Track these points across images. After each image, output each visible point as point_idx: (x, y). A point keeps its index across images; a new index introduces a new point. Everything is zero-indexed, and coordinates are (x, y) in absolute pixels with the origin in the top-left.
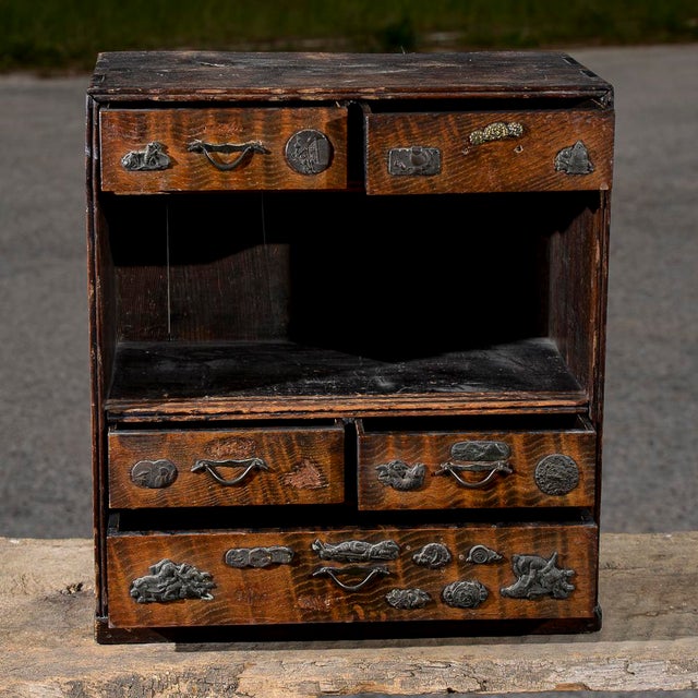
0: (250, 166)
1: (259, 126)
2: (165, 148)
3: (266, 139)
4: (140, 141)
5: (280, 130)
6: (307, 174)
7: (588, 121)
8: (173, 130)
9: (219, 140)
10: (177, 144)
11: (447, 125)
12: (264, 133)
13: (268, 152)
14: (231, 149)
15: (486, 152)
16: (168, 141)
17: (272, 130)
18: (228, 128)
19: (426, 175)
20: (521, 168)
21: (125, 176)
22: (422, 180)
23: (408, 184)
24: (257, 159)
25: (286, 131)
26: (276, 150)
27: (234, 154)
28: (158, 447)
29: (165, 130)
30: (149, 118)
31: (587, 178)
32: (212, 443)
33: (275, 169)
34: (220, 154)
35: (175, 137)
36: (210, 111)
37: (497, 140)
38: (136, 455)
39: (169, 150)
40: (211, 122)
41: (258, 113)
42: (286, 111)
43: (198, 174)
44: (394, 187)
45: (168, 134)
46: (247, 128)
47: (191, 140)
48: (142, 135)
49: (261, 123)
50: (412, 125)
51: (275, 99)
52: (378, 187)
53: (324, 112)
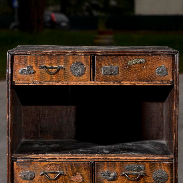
0: (59, 73)
1: (62, 60)
2: (32, 67)
3: (64, 65)
4: (25, 65)
5: (69, 62)
6: (77, 76)
7: (166, 58)
8: (35, 61)
9: (49, 65)
10: (36, 66)
11: (121, 59)
12: (64, 63)
13: (65, 69)
14: (53, 68)
15: (133, 68)
16: (33, 65)
17: (66, 62)
18: (53, 61)
20: (144, 73)
21: (19, 76)
22: (113, 76)
23: (108, 77)
24: (61, 71)
25: (71, 63)
26: (68, 68)
27: (54, 70)
28: (29, 167)
29: (32, 62)
30: (27, 58)
31: (166, 76)
32: (47, 166)
33: (67, 74)
34: (49, 69)
35: (36, 64)
36: (47, 56)
37: (136, 64)
38: (22, 169)
39: (34, 68)
40: (47, 59)
41: (63, 57)
42: (71, 56)
43: (42, 76)
44: (104, 79)
45: (34, 63)
46: (59, 61)
47: (41, 65)
48: (25, 63)
49: (63, 59)
50: (110, 59)
51: (68, 54)
52: (99, 78)
53: (83, 56)
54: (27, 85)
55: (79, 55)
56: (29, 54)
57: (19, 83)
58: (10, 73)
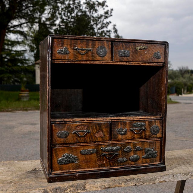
0: (88, 54)
1: (90, 44)
2: (68, 49)
3: (92, 48)
4: (62, 47)
5: (95, 46)
6: (101, 57)
8: (70, 44)
9: (81, 47)
11: (131, 45)
12: (92, 46)
13: (92, 51)
15: (139, 52)
18: (83, 45)
19: (126, 57)
20: (146, 56)
21: (58, 56)
22: (126, 58)
23: (123, 59)
24: (90, 53)
25: (97, 46)
26: (95, 50)
27: (84, 51)
28: (64, 128)
29: (68, 44)
30: (64, 41)
31: (160, 59)
32: (77, 126)
33: (94, 55)
34: (81, 51)
35: (70, 46)
36: (79, 40)
37: (142, 49)
38: (59, 130)
39: (69, 49)
40: (79, 43)
41: (91, 42)
42: (97, 41)
43: (75, 56)
44: (120, 59)
45: (69, 45)
46: (87, 45)
47: (74, 47)
48: (62, 45)
49: (91, 44)
50: (124, 45)
51: (95, 39)
52: (116, 59)
53: (106, 42)
54: (63, 62)
55: (103, 41)
56: (66, 38)
57: (57, 61)
58: (50, 52)
